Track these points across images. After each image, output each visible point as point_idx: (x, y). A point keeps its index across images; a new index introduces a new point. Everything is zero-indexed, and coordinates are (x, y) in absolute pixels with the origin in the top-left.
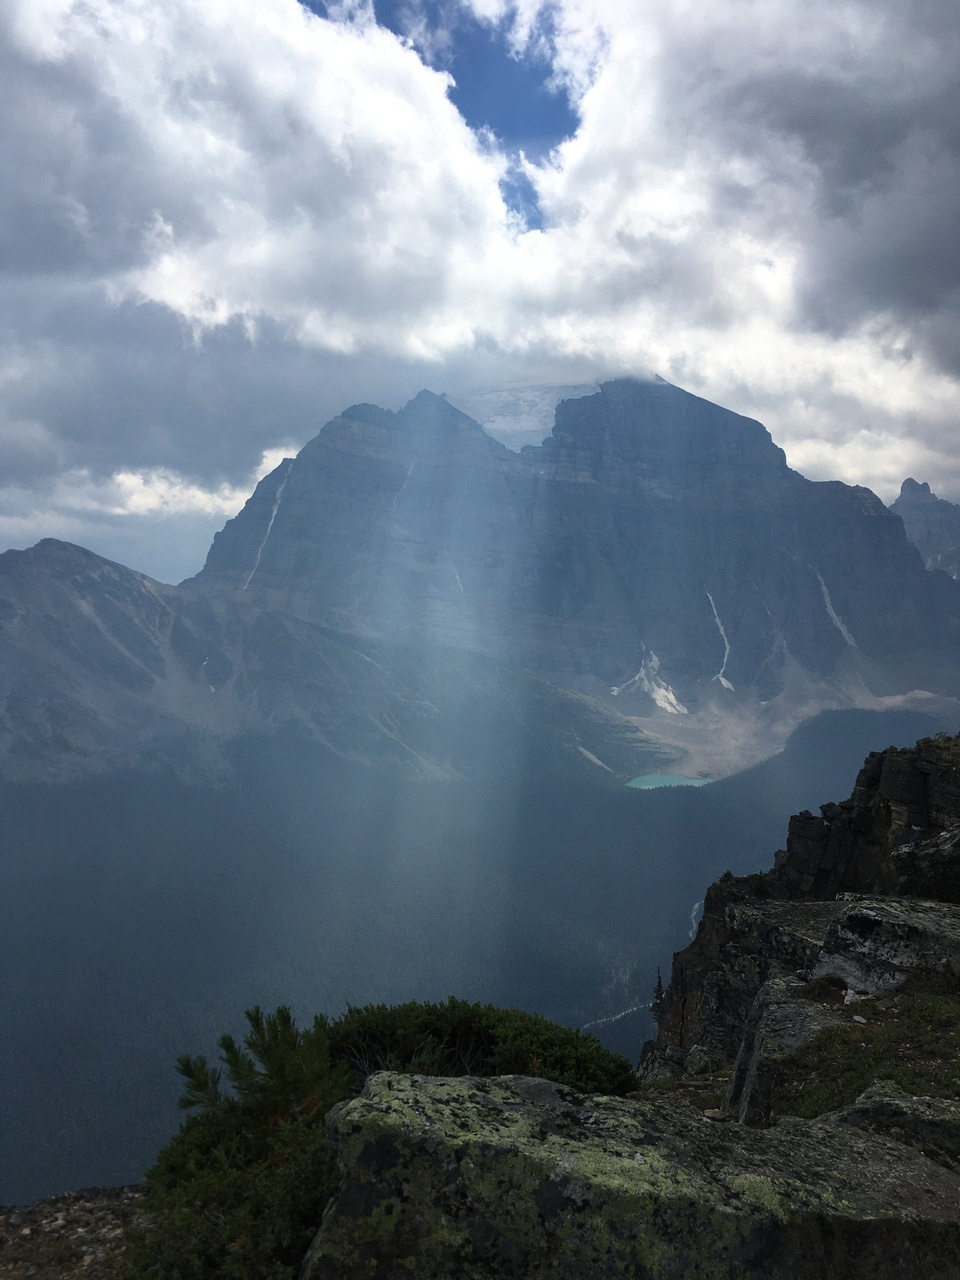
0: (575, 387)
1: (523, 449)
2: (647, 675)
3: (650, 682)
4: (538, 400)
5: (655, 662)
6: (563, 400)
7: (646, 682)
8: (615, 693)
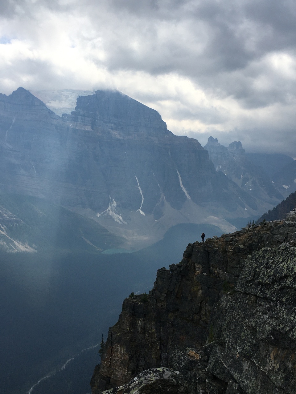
0: (85, 92)
1: (63, 115)
2: (112, 209)
3: (112, 212)
4: (69, 95)
5: (115, 204)
6: (80, 96)
7: (111, 212)
8: (98, 216)
